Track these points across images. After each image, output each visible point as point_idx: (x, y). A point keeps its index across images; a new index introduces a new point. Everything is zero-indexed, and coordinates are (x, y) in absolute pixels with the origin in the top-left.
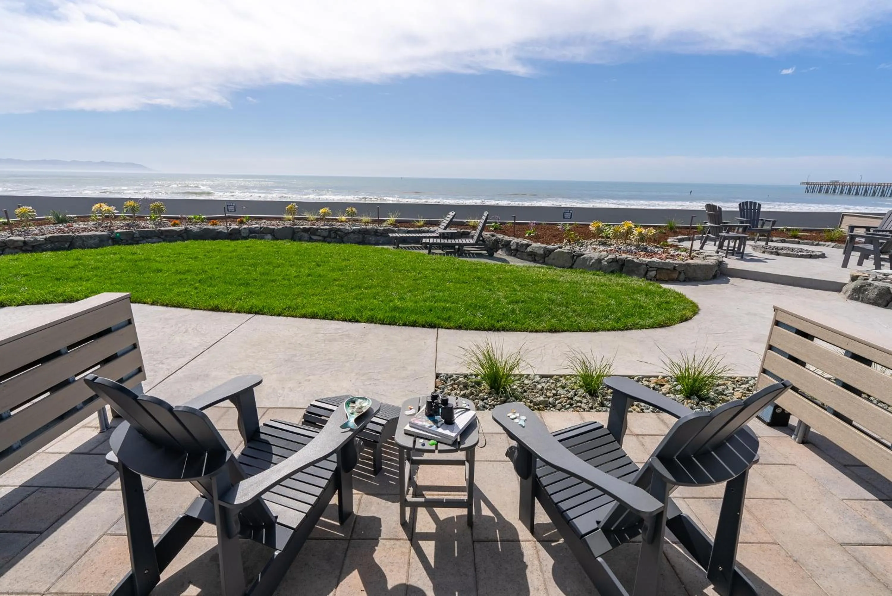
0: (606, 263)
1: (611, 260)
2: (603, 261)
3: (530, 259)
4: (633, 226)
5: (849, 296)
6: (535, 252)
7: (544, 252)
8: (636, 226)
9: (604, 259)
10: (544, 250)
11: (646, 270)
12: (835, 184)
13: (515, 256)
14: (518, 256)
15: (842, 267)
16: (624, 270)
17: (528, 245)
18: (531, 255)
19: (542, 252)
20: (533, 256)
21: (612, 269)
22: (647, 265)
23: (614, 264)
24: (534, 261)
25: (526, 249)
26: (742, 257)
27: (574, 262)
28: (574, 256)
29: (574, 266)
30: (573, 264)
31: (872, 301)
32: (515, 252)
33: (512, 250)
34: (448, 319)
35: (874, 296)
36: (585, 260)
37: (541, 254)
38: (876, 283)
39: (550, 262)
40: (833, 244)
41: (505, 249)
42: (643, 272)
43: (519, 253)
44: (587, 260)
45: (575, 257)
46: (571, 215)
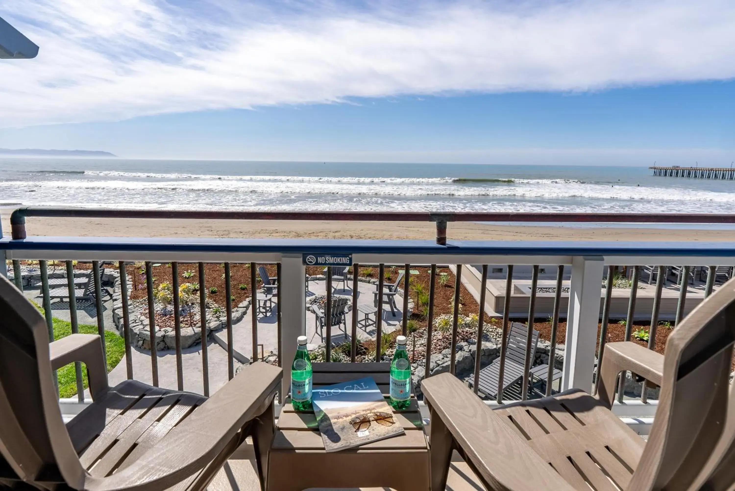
12: (677, 169)
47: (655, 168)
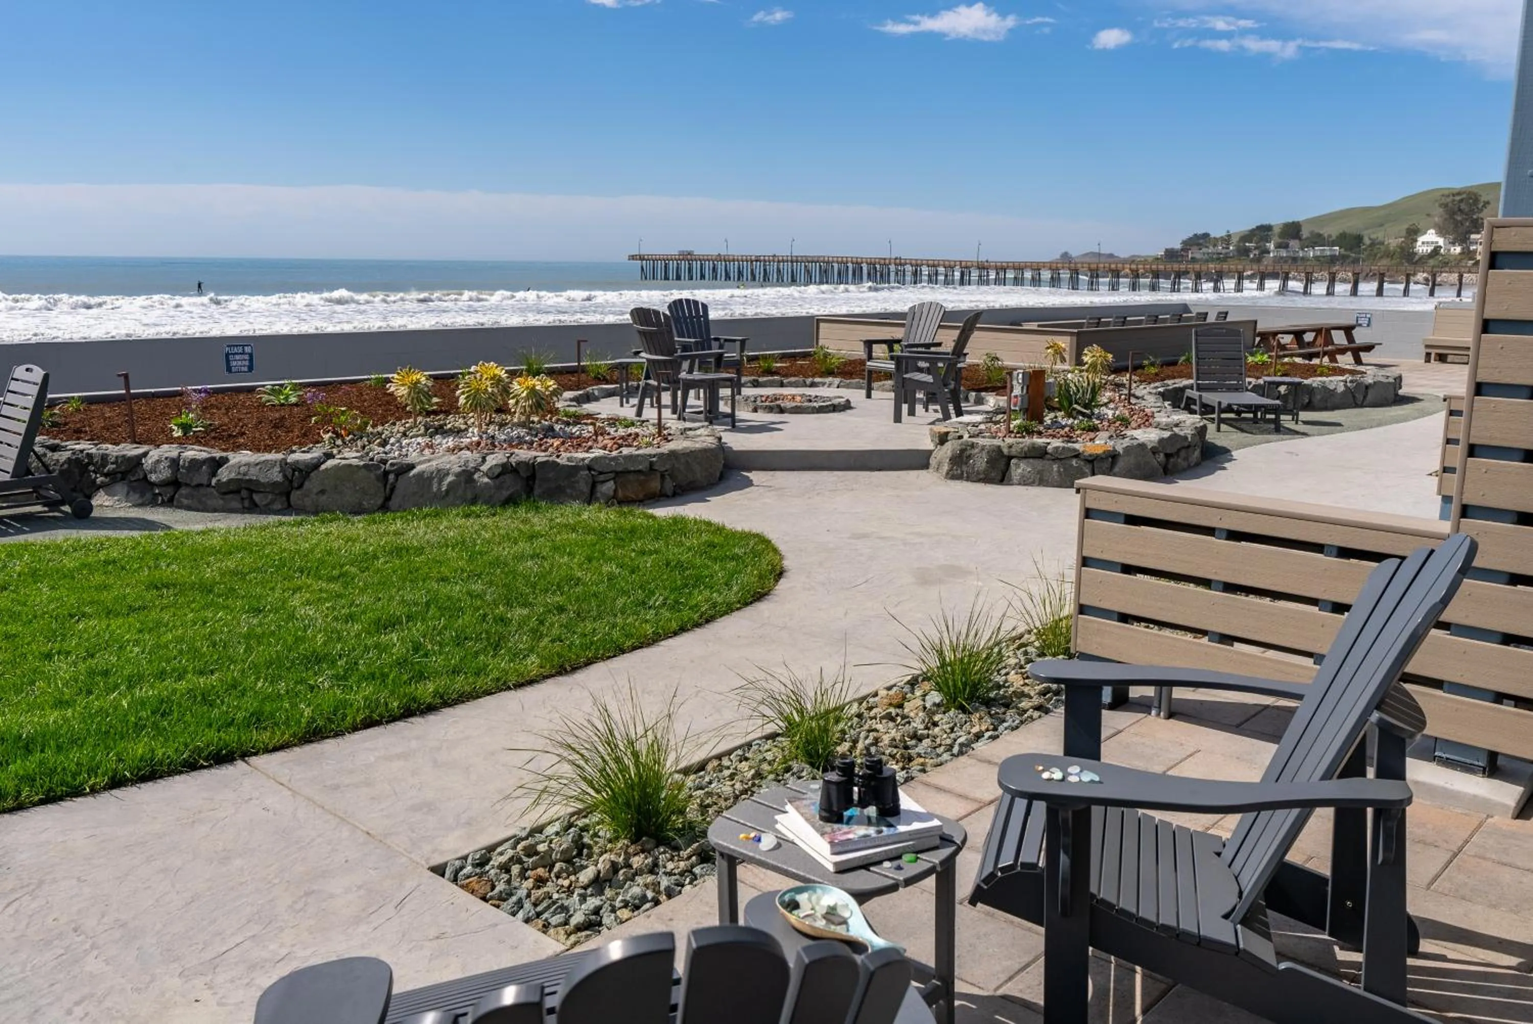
0: (486, 480)
1: (499, 470)
2: (476, 476)
3: (236, 504)
4: (504, 375)
5: (947, 474)
6: (250, 481)
7: (285, 476)
8: (513, 374)
9: (477, 469)
10: (282, 471)
11: (590, 481)
12: (687, 257)
13: (170, 503)
14: (185, 502)
15: (895, 422)
16: (537, 491)
17: (217, 464)
18: (238, 492)
19: (276, 476)
20: (244, 493)
21: (506, 493)
22: (589, 468)
23: (508, 478)
24: (252, 508)
25: (214, 474)
26: (734, 426)
27: (393, 489)
28: (386, 473)
29: (394, 503)
30: (388, 499)
31: (982, 476)
32: (170, 490)
33: (153, 485)
34: (257, 719)
35: (984, 465)
36: (425, 480)
37: (275, 484)
38: (980, 441)
39: (308, 502)
40: (837, 381)
41: (121, 488)
42: (586, 489)
43: (183, 491)
44: (430, 479)
45: (391, 477)
46: (251, 360)
47: (642, 258)
